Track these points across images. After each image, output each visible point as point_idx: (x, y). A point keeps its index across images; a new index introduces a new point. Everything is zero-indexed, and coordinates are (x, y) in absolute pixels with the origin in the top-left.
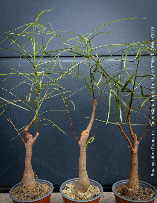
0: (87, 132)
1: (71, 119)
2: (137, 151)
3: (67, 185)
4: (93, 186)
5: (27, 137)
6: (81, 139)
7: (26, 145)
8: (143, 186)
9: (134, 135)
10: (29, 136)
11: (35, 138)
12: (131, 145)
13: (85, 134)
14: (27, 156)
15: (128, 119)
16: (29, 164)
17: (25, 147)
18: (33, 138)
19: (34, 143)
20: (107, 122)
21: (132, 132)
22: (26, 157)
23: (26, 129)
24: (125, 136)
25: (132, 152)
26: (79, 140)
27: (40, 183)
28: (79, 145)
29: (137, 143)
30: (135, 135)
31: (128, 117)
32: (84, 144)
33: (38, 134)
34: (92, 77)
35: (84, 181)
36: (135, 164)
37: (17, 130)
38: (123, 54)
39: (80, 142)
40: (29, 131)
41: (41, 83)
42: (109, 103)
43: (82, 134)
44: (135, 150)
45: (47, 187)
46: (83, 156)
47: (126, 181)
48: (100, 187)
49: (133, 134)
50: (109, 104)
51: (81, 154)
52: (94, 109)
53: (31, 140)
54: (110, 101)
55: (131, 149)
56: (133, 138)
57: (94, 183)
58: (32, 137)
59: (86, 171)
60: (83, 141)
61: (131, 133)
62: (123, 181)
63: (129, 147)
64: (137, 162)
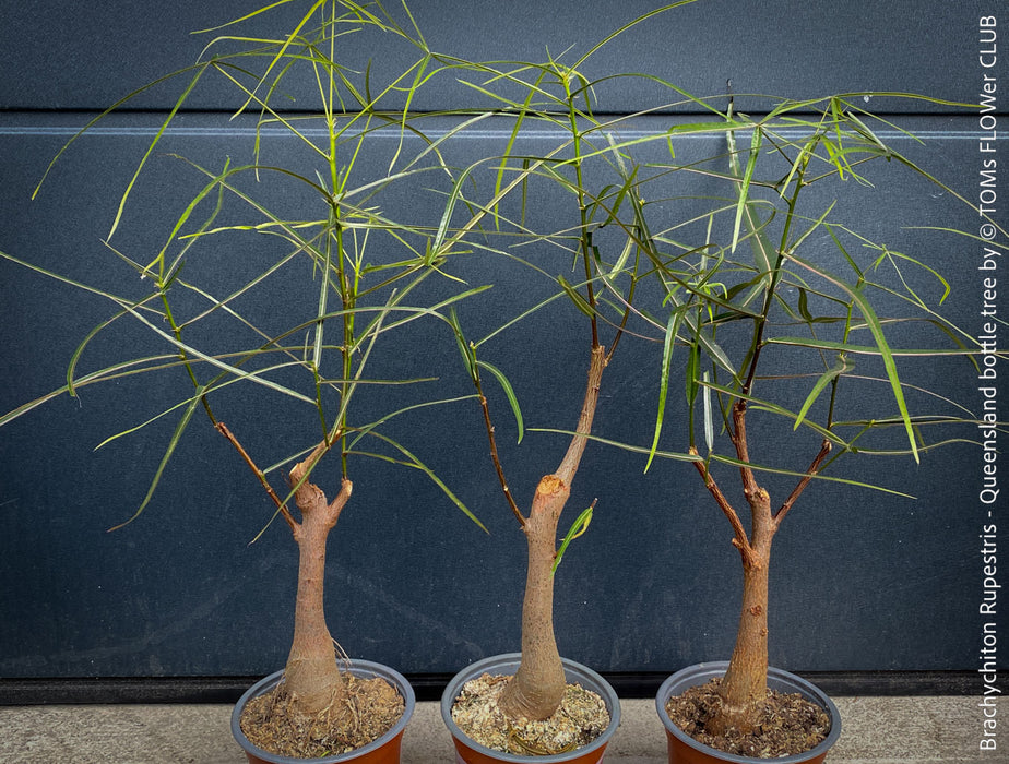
0: (561, 484)
1: (492, 430)
2: (768, 557)
3: (470, 686)
4: (578, 687)
5: (303, 503)
6: (538, 510)
7: (299, 532)
8: (783, 690)
9: (758, 494)
10: (315, 498)
11: (339, 503)
12: (744, 535)
13: (553, 491)
14: (302, 577)
15: (737, 427)
16: (313, 613)
17: (297, 544)
18: (330, 503)
19: (334, 524)
20: (653, 452)
21: (752, 481)
22: (300, 582)
23: (300, 470)
24: (721, 504)
25: (745, 560)
26: (528, 516)
27: (354, 673)
28: (526, 534)
29: (769, 525)
30: (765, 494)
31: (736, 418)
32: (545, 534)
33: (349, 488)
34: (590, 245)
35: (542, 679)
36: (758, 611)
37: (259, 472)
38: (730, 105)
39: (529, 525)
40: (313, 478)
41: (358, 264)
42: (663, 379)
43: (539, 488)
44: (760, 555)
45: (387, 693)
46: (541, 581)
47: (718, 669)
48: (608, 695)
49: (754, 487)
50: (663, 385)
51: (532, 571)
52: (594, 383)
53: (321, 515)
54: (664, 370)
55: (743, 552)
56: (752, 506)
57: (582, 676)
58: (325, 499)
59: (553, 637)
60: (542, 520)
61: (745, 484)
62: (702, 665)
63: (736, 542)
64: (765, 601)
